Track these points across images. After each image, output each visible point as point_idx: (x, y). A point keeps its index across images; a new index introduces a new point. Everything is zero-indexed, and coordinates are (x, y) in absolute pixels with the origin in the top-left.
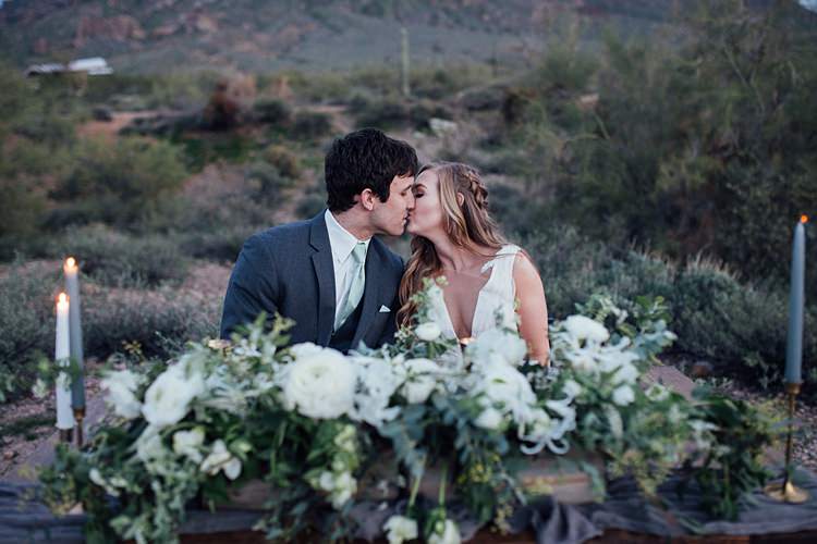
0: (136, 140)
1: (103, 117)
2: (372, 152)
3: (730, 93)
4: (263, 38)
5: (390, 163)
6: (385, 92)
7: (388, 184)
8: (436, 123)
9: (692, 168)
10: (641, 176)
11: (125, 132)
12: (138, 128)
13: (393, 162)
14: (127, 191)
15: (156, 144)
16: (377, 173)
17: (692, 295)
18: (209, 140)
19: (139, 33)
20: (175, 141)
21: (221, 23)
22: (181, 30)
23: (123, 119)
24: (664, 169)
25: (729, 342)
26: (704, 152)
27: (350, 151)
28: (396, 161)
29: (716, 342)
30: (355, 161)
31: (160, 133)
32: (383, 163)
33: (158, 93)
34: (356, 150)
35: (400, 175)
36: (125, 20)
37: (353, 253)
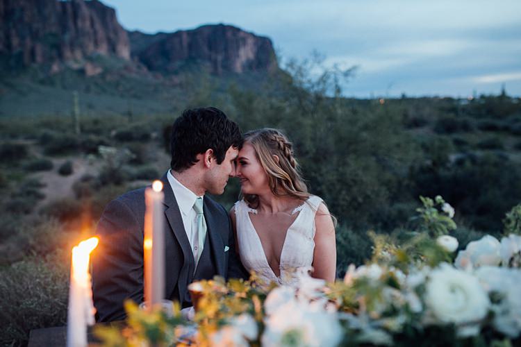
6: (64, 131)
8: (102, 149)
37: (194, 207)
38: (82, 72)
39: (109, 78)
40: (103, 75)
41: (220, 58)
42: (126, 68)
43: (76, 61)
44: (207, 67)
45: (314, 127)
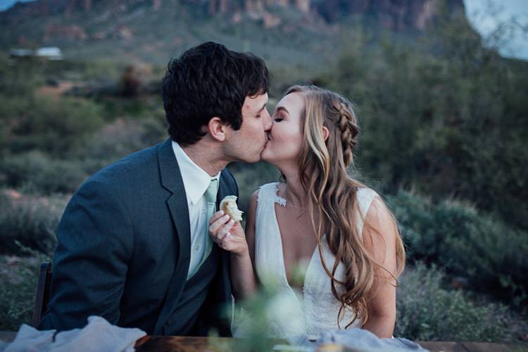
0: (72, 100)
1: (52, 84)
2: (214, 73)
3: (466, 84)
4: (160, 44)
5: (238, 83)
7: (239, 108)
9: (439, 134)
10: (402, 138)
11: (66, 94)
12: (75, 92)
13: (241, 80)
14: (64, 131)
15: (85, 103)
16: (223, 98)
17: (448, 224)
18: (119, 103)
19: (83, 36)
20: (98, 101)
21: (136, 34)
22: (110, 37)
23: (65, 86)
24: (420, 133)
25: (485, 265)
26: (447, 123)
27: (188, 75)
28: (244, 79)
29: (475, 265)
30: (195, 87)
31: (88, 96)
32: (230, 84)
33: (90, 71)
34: (194, 74)
35: (251, 95)
36: (75, 28)
37: (206, 194)
38: (260, 23)
39: (286, 29)
40: (280, 27)
41: (402, 12)
42: (304, 20)
43: (256, 11)
44: (387, 21)
45: (475, 92)
